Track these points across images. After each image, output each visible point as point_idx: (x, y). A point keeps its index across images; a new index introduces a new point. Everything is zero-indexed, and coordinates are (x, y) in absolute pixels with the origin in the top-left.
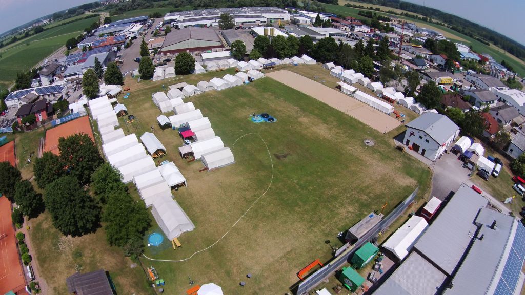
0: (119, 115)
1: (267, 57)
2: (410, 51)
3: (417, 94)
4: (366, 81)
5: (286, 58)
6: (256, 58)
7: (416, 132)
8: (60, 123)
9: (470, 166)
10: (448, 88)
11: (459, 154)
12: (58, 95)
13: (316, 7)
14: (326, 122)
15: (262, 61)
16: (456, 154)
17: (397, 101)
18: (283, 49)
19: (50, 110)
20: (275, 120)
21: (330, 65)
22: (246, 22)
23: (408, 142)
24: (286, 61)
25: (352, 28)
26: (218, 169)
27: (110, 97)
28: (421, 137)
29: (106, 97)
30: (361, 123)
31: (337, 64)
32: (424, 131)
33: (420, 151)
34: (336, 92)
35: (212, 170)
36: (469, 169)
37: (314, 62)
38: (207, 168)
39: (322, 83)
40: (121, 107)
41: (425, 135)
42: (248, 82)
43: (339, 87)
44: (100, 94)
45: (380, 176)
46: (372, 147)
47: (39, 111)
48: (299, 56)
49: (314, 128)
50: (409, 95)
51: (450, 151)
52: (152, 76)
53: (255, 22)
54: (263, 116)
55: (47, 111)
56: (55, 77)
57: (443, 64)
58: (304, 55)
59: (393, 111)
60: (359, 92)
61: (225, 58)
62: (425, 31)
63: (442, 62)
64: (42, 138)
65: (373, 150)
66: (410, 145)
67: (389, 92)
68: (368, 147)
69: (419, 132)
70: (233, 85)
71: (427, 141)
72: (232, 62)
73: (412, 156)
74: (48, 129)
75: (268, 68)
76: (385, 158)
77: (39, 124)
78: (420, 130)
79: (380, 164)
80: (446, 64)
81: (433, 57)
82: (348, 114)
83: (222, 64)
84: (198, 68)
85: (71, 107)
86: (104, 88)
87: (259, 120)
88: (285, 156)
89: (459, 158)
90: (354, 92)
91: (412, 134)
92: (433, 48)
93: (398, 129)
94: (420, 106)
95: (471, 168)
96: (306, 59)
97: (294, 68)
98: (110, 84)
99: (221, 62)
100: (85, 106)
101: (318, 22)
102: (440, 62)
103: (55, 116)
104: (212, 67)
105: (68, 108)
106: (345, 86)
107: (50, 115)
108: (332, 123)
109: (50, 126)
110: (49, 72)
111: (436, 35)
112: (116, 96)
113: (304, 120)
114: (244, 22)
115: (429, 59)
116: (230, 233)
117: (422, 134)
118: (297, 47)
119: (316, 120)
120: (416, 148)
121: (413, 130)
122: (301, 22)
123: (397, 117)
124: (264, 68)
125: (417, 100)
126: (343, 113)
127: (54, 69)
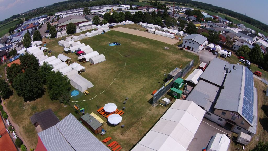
0: (44, 51)
1: (110, 22)
2: (178, 16)
3: (185, 30)
4: (159, 27)
6: (105, 24)
7: (188, 41)
8: (14, 60)
9: (216, 53)
10: (199, 28)
11: (210, 50)
12: (10, 49)
13: (129, 3)
14: (144, 43)
15: (108, 24)
16: (208, 50)
17: (176, 33)
18: (117, 18)
19: (8, 55)
20: (120, 44)
21: (141, 23)
22: (96, 12)
23: (184, 46)
24: (119, 24)
25: (148, 10)
26: (98, 64)
27: (37, 46)
28: (190, 43)
29: (35, 46)
30: (160, 42)
31: (144, 22)
32: (191, 39)
33: (191, 49)
34: (146, 33)
35: (96, 64)
36: (216, 55)
37: (133, 23)
38: (93, 64)
39: (139, 30)
40: (44, 48)
41: (192, 41)
42: (103, 33)
43: (147, 31)
44: (32, 45)
45: (175, 59)
46: (168, 49)
47: (3, 56)
48: (126, 21)
49: (140, 45)
50: (181, 31)
51: (205, 49)
52: (56, 36)
53: (100, 12)
54: (114, 43)
55: (6, 56)
56: (7, 44)
57: (195, 20)
59: (174, 37)
60: (157, 31)
61: (90, 25)
62: (184, 8)
64: (6, 67)
65: (169, 51)
66: (186, 47)
67: (171, 30)
68: (166, 50)
69: (189, 40)
70: (96, 35)
71: (194, 44)
72: (94, 26)
73: (188, 52)
74: (8, 63)
75: (111, 27)
76: (175, 53)
77: (3, 62)
78: (189, 39)
79: (174, 55)
80: (196, 19)
81: (190, 17)
82: (154, 39)
83: (89, 28)
84: (78, 30)
85: (18, 52)
86: (33, 43)
87: (112, 45)
88: (129, 56)
89: (210, 51)
90: (155, 32)
91: (186, 42)
92: (189, 14)
93: (178, 43)
94: (187, 34)
95: (217, 54)
96: (129, 22)
97: (124, 26)
98: (36, 41)
99: (89, 27)
100: (25, 51)
101: (131, 8)
102: (193, 19)
103: (11, 57)
104: (84, 29)
105: (17, 53)
106: (150, 30)
107: (8, 57)
108: (147, 43)
109: (9, 62)
110: (4, 42)
111: (190, 9)
112: (41, 45)
113: (134, 43)
114: (95, 12)
115: (188, 19)
116: (111, 85)
117: (191, 41)
118: (124, 17)
119: (140, 43)
120: (189, 48)
121: (186, 40)
122: (123, 9)
123: (177, 39)
125: (185, 32)
126: (152, 39)
127: (6, 40)
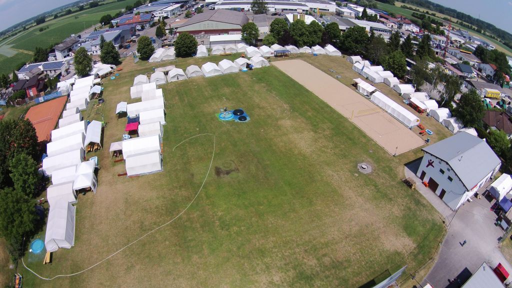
1: (283, 43)
4: (394, 81)
5: (306, 47)
6: (269, 44)
7: (436, 162)
9: (504, 224)
10: (494, 103)
11: (494, 201)
14: (315, 128)
15: (276, 47)
16: (490, 201)
17: (428, 111)
18: (301, 35)
20: (248, 119)
21: (356, 58)
23: (424, 174)
24: (306, 50)
25: (400, 26)
26: (137, 177)
28: (442, 171)
31: (365, 58)
32: (447, 163)
33: (438, 192)
34: (350, 91)
36: (503, 229)
37: (339, 54)
39: (337, 78)
41: (449, 170)
42: (245, 69)
43: (355, 85)
45: (357, 228)
46: (367, 176)
48: (323, 46)
51: (483, 194)
53: (296, 10)
57: (492, 75)
58: (329, 45)
59: (417, 123)
60: (378, 94)
62: (477, 40)
63: (491, 72)
65: (368, 180)
66: (426, 180)
68: (360, 173)
69: (440, 163)
70: (226, 72)
71: (450, 179)
72: (242, 47)
73: (424, 198)
75: (280, 56)
76: (381, 195)
78: (442, 160)
79: (368, 206)
80: (495, 75)
81: (483, 66)
83: (230, 49)
84: (202, 50)
89: (492, 208)
90: (373, 92)
91: (430, 164)
92: (483, 56)
93: (416, 151)
94: (456, 121)
95: (505, 228)
96: (330, 49)
97: (312, 59)
101: (365, 16)
102: (488, 73)
104: (217, 50)
105: (56, 85)
106: (363, 85)
111: (488, 45)
113: (287, 123)
115: (477, 69)
117: (444, 167)
118: (320, 34)
119: (303, 125)
120: (433, 185)
121: (433, 159)
123: (420, 133)
124: (276, 56)
125: (453, 113)
126: (346, 120)
